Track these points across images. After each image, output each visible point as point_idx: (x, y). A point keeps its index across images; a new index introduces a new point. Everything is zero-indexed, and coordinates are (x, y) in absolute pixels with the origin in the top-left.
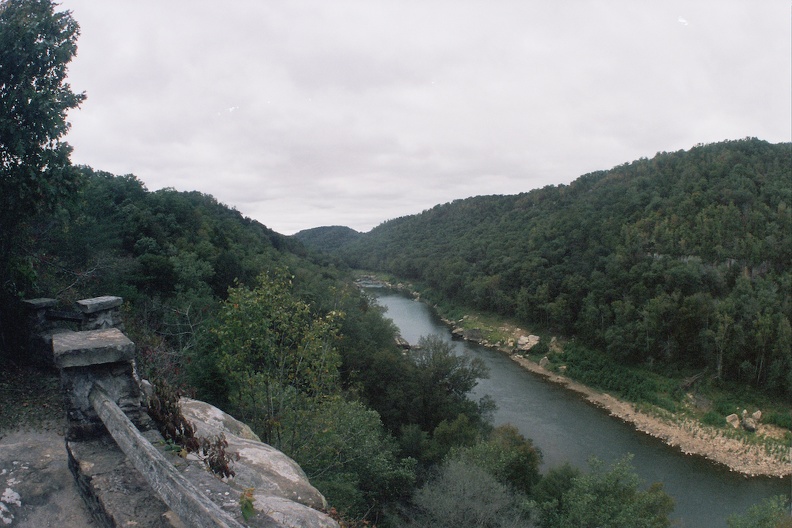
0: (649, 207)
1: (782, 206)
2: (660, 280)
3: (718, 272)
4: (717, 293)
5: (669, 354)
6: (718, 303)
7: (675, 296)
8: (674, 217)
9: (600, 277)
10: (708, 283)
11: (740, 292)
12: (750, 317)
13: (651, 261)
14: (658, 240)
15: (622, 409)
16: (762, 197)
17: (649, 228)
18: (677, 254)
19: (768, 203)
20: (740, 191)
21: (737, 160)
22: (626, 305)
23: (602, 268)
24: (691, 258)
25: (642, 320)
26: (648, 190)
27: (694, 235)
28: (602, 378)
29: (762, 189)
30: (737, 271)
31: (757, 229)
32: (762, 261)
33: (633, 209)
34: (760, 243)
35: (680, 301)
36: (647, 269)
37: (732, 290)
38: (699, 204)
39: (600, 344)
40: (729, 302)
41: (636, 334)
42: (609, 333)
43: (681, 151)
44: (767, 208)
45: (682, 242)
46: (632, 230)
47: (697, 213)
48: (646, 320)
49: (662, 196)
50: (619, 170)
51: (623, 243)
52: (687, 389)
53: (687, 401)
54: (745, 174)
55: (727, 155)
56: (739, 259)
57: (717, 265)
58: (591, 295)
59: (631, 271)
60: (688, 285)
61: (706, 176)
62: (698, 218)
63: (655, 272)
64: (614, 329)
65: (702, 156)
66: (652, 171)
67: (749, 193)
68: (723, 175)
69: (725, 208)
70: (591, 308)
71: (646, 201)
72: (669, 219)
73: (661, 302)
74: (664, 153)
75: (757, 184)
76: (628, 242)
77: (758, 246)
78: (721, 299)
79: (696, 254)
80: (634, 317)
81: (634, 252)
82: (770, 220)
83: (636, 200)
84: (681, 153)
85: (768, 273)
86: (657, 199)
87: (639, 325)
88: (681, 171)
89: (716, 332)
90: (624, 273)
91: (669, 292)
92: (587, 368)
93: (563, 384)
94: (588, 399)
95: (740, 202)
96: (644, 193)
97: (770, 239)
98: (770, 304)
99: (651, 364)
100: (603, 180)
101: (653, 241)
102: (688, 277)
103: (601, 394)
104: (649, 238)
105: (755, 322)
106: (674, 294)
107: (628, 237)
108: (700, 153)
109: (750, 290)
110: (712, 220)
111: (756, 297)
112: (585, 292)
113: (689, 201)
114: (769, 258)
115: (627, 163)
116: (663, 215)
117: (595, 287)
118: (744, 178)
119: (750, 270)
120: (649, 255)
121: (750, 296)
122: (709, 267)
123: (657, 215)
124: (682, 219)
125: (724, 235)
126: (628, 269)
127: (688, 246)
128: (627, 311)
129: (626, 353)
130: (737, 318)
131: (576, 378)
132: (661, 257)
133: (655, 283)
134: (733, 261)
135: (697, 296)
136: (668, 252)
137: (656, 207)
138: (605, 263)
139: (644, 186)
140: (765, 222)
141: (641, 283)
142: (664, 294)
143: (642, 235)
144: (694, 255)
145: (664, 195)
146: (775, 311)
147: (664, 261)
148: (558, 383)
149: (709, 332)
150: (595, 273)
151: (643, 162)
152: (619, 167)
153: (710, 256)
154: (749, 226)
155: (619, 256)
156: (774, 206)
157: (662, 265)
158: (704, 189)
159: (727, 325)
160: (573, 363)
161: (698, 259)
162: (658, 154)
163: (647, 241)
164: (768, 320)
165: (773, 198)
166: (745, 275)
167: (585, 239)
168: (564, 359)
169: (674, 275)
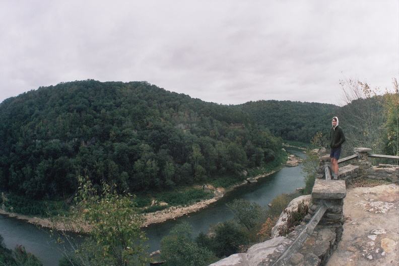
0: (34, 115)
1: (103, 111)
2: (41, 153)
3: (69, 146)
4: (70, 155)
5: (55, 190)
6: (71, 160)
7: (50, 160)
8: (45, 120)
9: (14, 156)
10: (65, 151)
11: (82, 154)
12: (91, 164)
13: (35, 144)
14: (38, 133)
15: (45, 222)
16: (92, 107)
17: (33, 127)
18: (47, 139)
19: (95, 110)
20: (80, 105)
21: (81, 90)
22: (28, 169)
23: (14, 151)
24: (54, 140)
25: (37, 176)
26: (33, 106)
27: (55, 128)
28: (30, 209)
29: (92, 103)
30: (79, 143)
31: (88, 122)
32: (92, 138)
33: (26, 117)
34: (91, 129)
35: (53, 163)
36: (34, 148)
37: (77, 152)
38: (58, 113)
39: (22, 192)
40: (78, 158)
41: (36, 183)
42: (24, 185)
43: (51, 86)
44: (94, 112)
45: (49, 132)
46: (25, 128)
47: (57, 117)
48: (39, 175)
49: (39, 110)
50: (21, 96)
51: (21, 136)
52: (70, 204)
53: (73, 210)
54: (83, 97)
55: (75, 88)
56: (79, 137)
57: (68, 142)
58: (12, 166)
59: (27, 151)
60: (55, 154)
61: (62, 98)
62: (57, 120)
63: (38, 149)
64: (26, 183)
65: (62, 88)
66: (36, 97)
67: (85, 106)
68: (71, 98)
69: (71, 114)
70: (13, 173)
71: (32, 113)
72: (43, 121)
73: (43, 165)
74: (43, 87)
75: (89, 101)
76: (24, 135)
77: (89, 131)
78: (73, 158)
79: (57, 138)
80: (33, 175)
81: (27, 141)
82: (96, 118)
83: (27, 112)
84: (51, 87)
85: (96, 142)
86: (37, 111)
87: (37, 178)
88: (49, 97)
89: (75, 174)
90: (24, 152)
91: (47, 159)
92: (21, 206)
93: (16, 217)
94: (29, 222)
95: (80, 110)
96: (31, 109)
97: (97, 127)
98: (100, 156)
99: (48, 196)
100: (13, 102)
101: (35, 133)
102: (55, 150)
103: (32, 218)
104: (33, 132)
105: (94, 166)
106: (49, 160)
107: (23, 133)
108: (61, 87)
109: (88, 152)
110: (64, 120)
111: (92, 154)
112: (9, 165)
113: (53, 111)
114: (96, 135)
115: (25, 93)
116: (40, 120)
117: (13, 161)
118: (83, 99)
119: (86, 142)
120: (34, 141)
121: (89, 154)
122: (64, 143)
123: (37, 119)
124: (49, 121)
125: (71, 127)
126: (25, 150)
127: (52, 134)
128: (29, 172)
129: (34, 194)
130: (84, 166)
131: (19, 212)
132: (40, 141)
133: (39, 155)
134: (76, 139)
135: (61, 158)
136: (42, 138)
137: (37, 115)
138: (15, 147)
139: (31, 105)
140: (93, 119)
141: (32, 156)
142: (44, 160)
143: (30, 131)
144: (56, 138)
145: (40, 109)
146: (105, 159)
147: (42, 144)
148: (13, 218)
149: (71, 175)
150: (12, 154)
151: (32, 92)
152: (21, 94)
153: (64, 138)
154: (84, 121)
155: (20, 143)
156: (99, 111)
157: (41, 146)
158: (61, 105)
159: (80, 170)
160: (15, 205)
161: (58, 140)
162: (40, 87)
163: (32, 134)
164: (102, 164)
165: (98, 108)
166: (83, 144)
167: (5, 135)
168: (10, 203)
169: (48, 150)
